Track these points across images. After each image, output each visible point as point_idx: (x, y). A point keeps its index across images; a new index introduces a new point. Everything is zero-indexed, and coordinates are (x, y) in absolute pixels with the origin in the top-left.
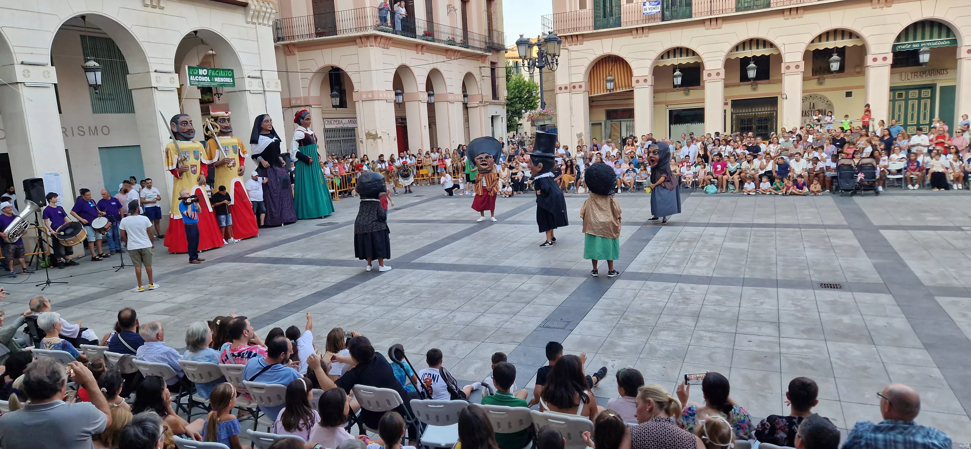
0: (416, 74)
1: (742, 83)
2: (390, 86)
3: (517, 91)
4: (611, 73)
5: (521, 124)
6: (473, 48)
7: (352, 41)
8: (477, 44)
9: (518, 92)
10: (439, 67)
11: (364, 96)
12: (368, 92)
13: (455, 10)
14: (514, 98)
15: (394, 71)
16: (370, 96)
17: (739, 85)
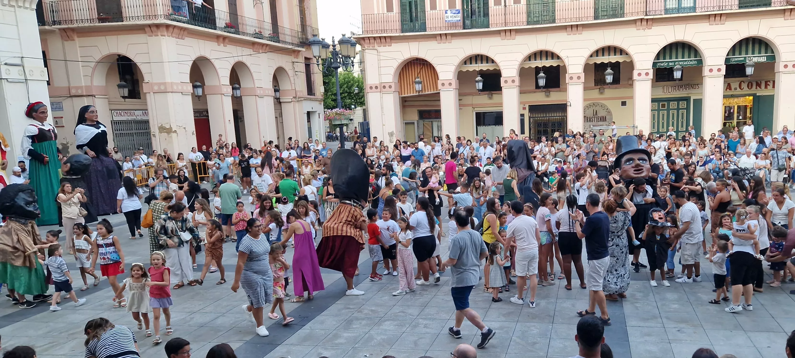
0: (217, 67)
1: (537, 90)
2: (187, 78)
4: (419, 76)
6: (285, 42)
7: (139, 29)
8: (288, 39)
10: (245, 60)
11: (155, 88)
12: (159, 85)
13: (262, 3)
16: (163, 88)
17: (533, 92)
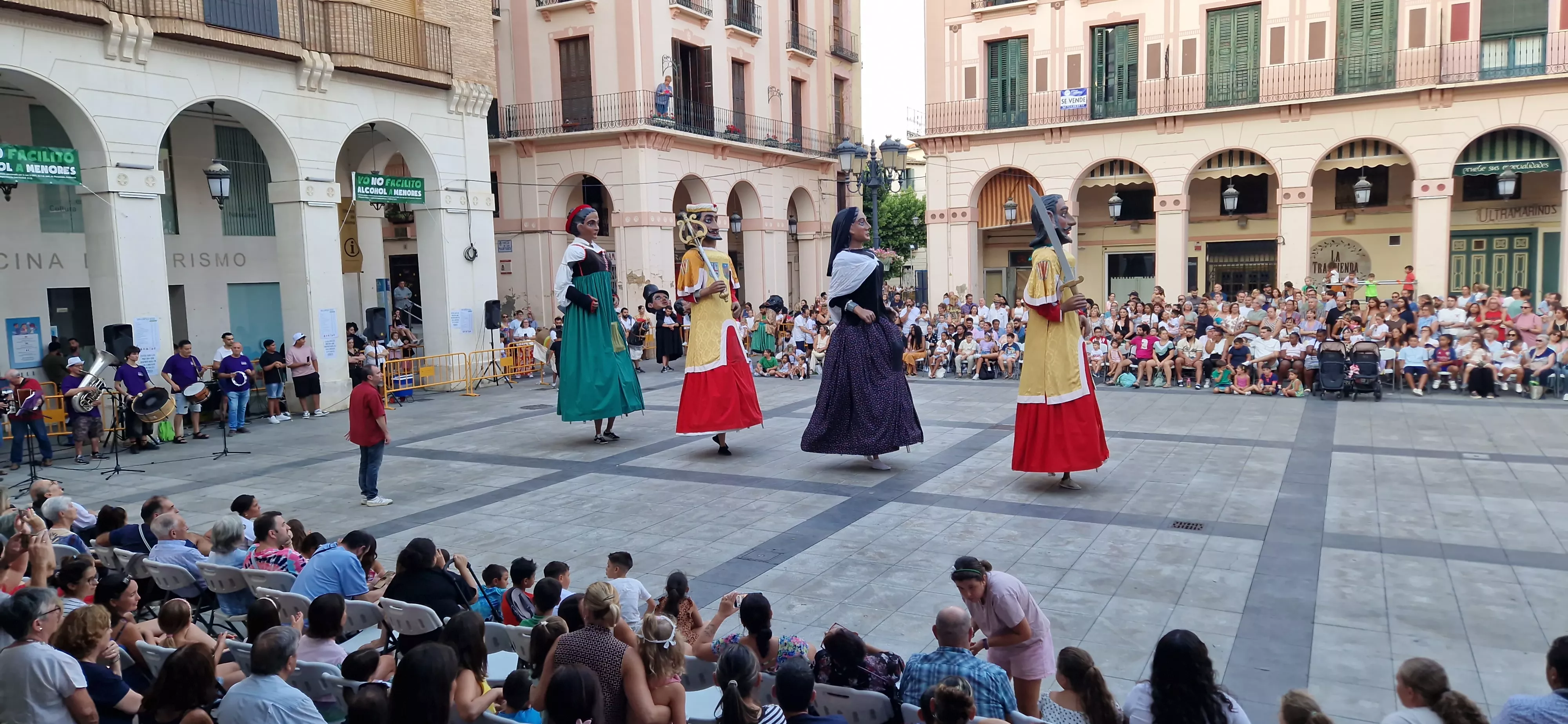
0: (711, 189)
1: (1223, 217)
2: (669, 207)
3: (902, 214)
4: (1012, 196)
5: (908, 267)
6: (810, 151)
7: (613, 138)
8: (815, 146)
9: (905, 216)
10: (750, 178)
11: (627, 220)
12: (632, 215)
13: (780, 95)
14: (897, 226)
15: (675, 185)
16: (636, 220)
17: (1219, 220)
